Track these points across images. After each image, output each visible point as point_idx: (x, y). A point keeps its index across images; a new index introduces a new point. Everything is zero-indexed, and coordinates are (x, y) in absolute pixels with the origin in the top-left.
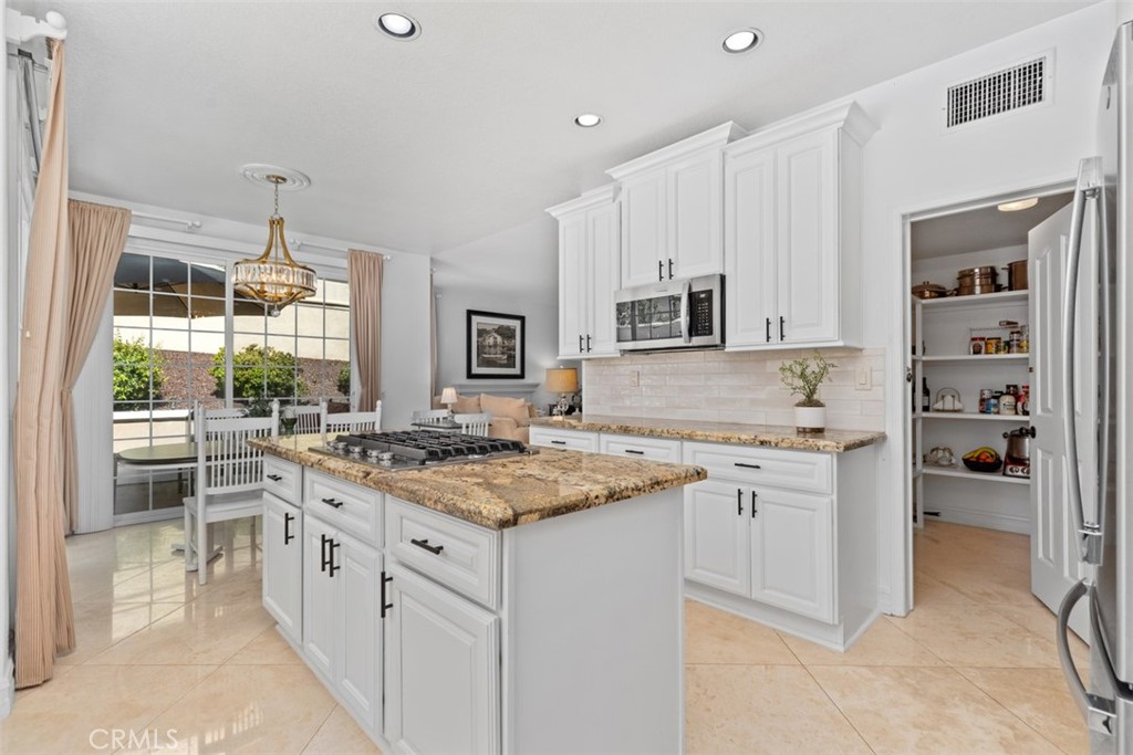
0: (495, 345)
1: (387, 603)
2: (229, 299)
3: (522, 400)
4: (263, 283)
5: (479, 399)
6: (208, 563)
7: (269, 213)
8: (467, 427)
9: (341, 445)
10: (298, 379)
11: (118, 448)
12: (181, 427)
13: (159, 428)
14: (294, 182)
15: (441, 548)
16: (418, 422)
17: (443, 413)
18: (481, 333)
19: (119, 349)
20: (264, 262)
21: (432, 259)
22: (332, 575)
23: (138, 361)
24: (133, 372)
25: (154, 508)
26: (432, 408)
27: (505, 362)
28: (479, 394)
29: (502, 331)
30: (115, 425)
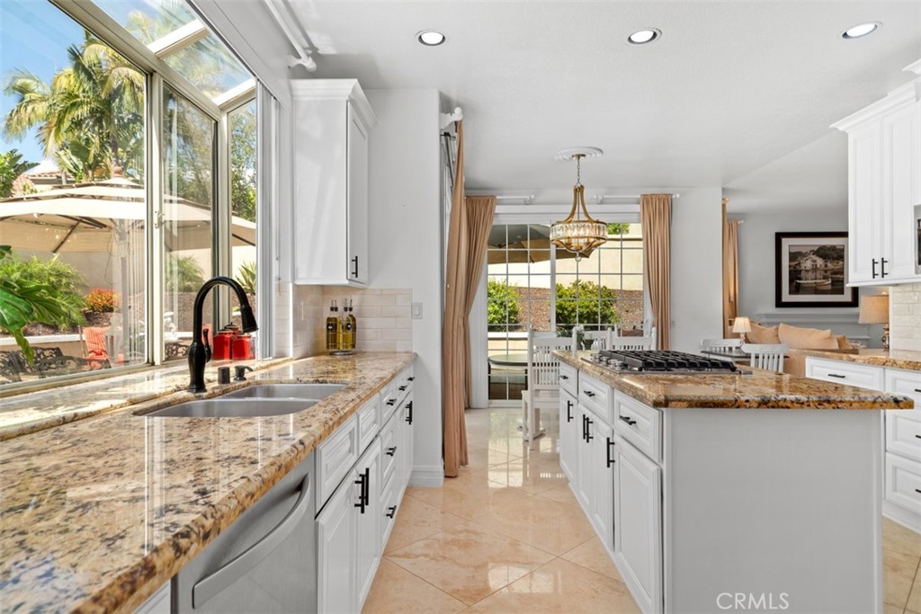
0: (815, 269)
1: (611, 459)
2: (553, 249)
3: (828, 332)
4: (569, 238)
5: (777, 329)
6: (535, 438)
7: (574, 183)
8: (757, 357)
9: (604, 359)
10: (614, 309)
11: (491, 354)
12: (525, 344)
13: (512, 344)
14: (591, 155)
15: (635, 422)
16: (708, 350)
17: (735, 343)
18: (793, 256)
19: (494, 288)
20: (570, 222)
21: (724, 190)
22: (588, 441)
23: (505, 296)
24: (501, 304)
25: (510, 398)
26: (724, 338)
27: (830, 287)
28: (778, 324)
29: (823, 253)
30: (489, 342)
